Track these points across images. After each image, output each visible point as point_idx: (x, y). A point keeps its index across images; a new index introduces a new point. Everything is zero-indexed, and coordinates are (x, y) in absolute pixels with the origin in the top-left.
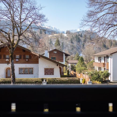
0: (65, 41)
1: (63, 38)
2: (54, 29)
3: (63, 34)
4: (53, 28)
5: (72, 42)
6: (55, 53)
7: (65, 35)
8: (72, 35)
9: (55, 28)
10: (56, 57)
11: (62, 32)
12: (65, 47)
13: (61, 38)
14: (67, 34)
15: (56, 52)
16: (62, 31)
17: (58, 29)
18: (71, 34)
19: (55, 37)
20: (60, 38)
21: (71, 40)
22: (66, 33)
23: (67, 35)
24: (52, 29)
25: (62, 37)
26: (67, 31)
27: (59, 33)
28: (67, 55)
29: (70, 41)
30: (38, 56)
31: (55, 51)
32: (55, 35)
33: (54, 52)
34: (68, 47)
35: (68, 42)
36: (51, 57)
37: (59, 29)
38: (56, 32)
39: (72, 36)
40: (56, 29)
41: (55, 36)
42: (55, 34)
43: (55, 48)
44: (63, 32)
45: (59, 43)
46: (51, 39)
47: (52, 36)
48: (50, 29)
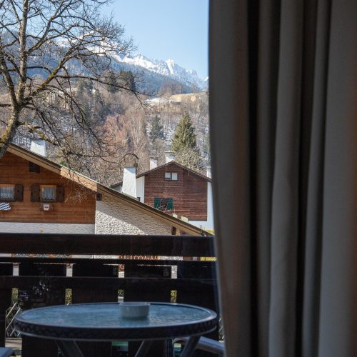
2: (172, 72)
4: (169, 66)
6: (170, 180)
9: (176, 67)
10: (175, 198)
15: (175, 177)
17: (189, 70)
19: (178, 109)
20: (197, 115)
24: (164, 72)
27: (194, 89)
31: (171, 172)
33: (167, 175)
36: (153, 198)
37: (194, 72)
38: (182, 86)
40: (184, 71)
41: (179, 104)
43: (169, 160)
45: (190, 136)
46: (159, 116)
47: (160, 104)
48: (156, 69)
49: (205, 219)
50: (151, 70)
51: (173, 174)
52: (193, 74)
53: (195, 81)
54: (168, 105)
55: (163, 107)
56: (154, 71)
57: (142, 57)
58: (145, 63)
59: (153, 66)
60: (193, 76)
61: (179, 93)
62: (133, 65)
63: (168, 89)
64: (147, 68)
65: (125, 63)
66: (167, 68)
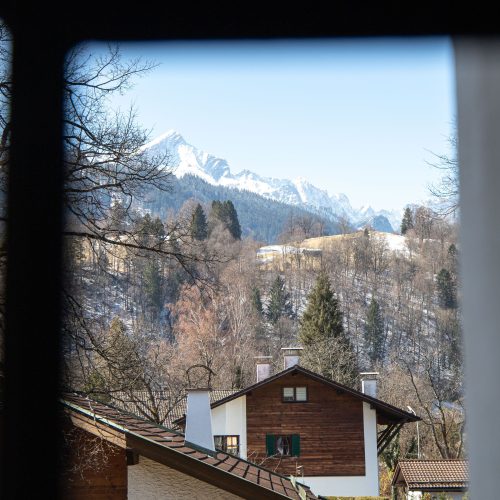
0: (394, 294)
1: (378, 271)
2: (304, 199)
3: (377, 237)
4: (300, 190)
5: (450, 302)
6: (293, 401)
7: (396, 244)
8: (447, 244)
9: (310, 189)
10: (303, 434)
11: (369, 218)
12: (395, 341)
13: (365, 269)
14: (410, 232)
15: (302, 394)
16: (370, 209)
17: (334, 194)
18: (442, 237)
19: (316, 264)
20: (351, 273)
21: (441, 286)
22: (404, 231)
23: (411, 245)
24: (291, 200)
25: (367, 258)
26: (408, 212)
27: (343, 227)
28: (392, 418)
29: (431, 290)
30: (123, 444)
31: (295, 386)
32: (314, 244)
33: (288, 392)
34: (421, 338)
35: (416, 302)
36: (263, 436)
37: (344, 198)
38: (323, 222)
39: (452, 248)
40: (325, 195)
41: (317, 254)
42: (314, 235)
43: (291, 362)
44: (382, 223)
45: (332, 314)
46: (283, 277)
47: (285, 256)
48: (276, 194)
49: (362, 473)
50: (268, 198)
51: (298, 389)
52: (341, 200)
53: (345, 214)
54: (298, 258)
55: (289, 261)
56: (274, 198)
57: (250, 176)
58: (257, 185)
59: (271, 191)
60: (342, 205)
61: (317, 236)
62: (236, 190)
63: (298, 229)
64: (261, 194)
65: (221, 187)
66: (297, 193)
